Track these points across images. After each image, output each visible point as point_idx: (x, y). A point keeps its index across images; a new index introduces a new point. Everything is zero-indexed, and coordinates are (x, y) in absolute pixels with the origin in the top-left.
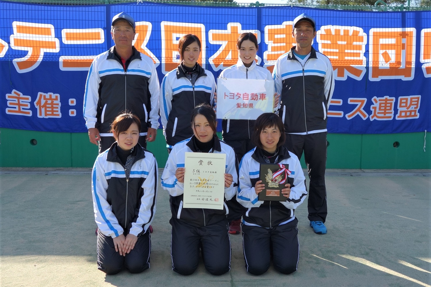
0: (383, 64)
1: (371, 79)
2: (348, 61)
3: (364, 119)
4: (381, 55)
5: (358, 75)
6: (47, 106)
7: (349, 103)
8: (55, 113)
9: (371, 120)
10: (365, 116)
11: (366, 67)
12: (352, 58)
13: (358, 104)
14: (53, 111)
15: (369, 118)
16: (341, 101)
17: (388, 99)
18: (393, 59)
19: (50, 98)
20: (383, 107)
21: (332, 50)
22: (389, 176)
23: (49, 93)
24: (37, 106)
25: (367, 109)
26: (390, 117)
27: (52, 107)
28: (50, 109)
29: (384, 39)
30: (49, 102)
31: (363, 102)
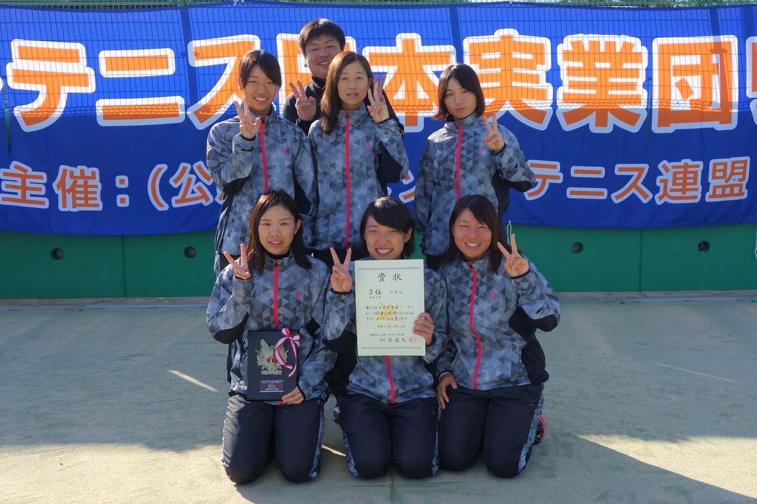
0: (679, 102)
1: (656, 129)
2: (615, 99)
3: (645, 201)
5: (633, 123)
6: (77, 189)
7: (617, 173)
8: (90, 202)
9: (659, 203)
10: (646, 196)
11: (647, 108)
12: (624, 92)
13: (632, 176)
14: (86, 199)
15: (653, 199)
16: (603, 169)
17: (689, 164)
18: (697, 93)
19: (82, 176)
20: (680, 179)
21: (587, 79)
22: (691, 303)
23: (80, 167)
24: (58, 189)
25: (650, 183)
26: (695, 197)
27: (86, 192)
28: (83, 196)
30: (81, 182)
31: (641, 170)
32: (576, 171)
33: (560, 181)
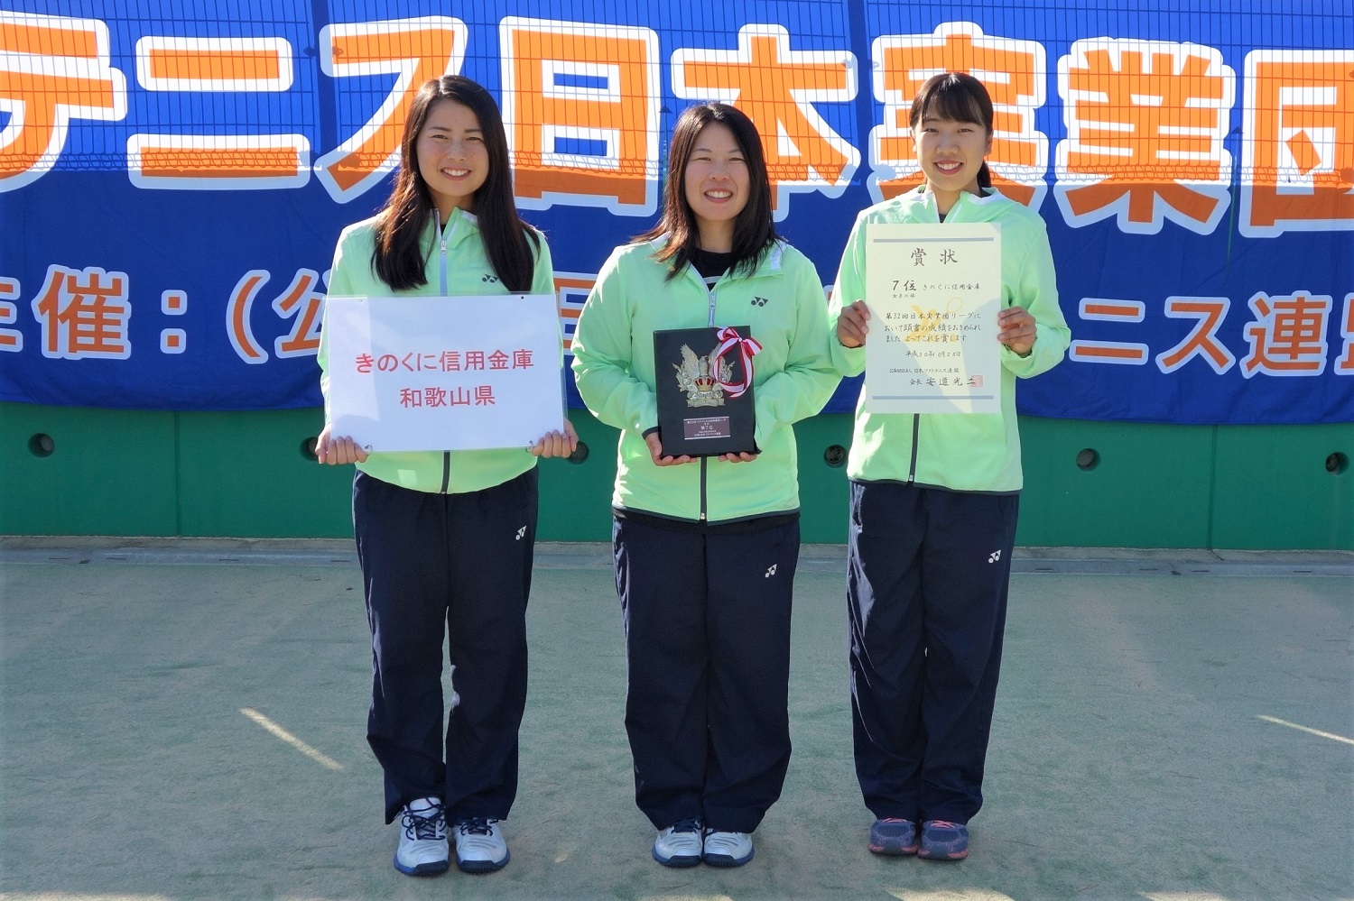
0: (1292, 178)
1: (1247, 229)
2: (1167, 164)
3: (1220, 371)
4: (1285, 144)
5: (1202, 216)
6: (81, 314)
7: (1169, 313)
8: (106, 341)
9: (1247, 374)
10: (1222, 361)
11: (1231, 186)
12: (1184, 156)
13: (1198, 320)
14: (99, 335)
15: (1237, 367)
16: (1141, 306)
17: (1306, 301)
18: (1327, 161)
19: (94, 287)
21: (1114, 127)
22: (1310, 575)
23: (90, 270)
24: (42, 313)
25: (1231, 334)
26: (1315, 365)
27: (99, 321)
28: (91, 328)
29: (1298, 90)
30: (89, 300)
31: (1215, 310)
32: (1089, 308)
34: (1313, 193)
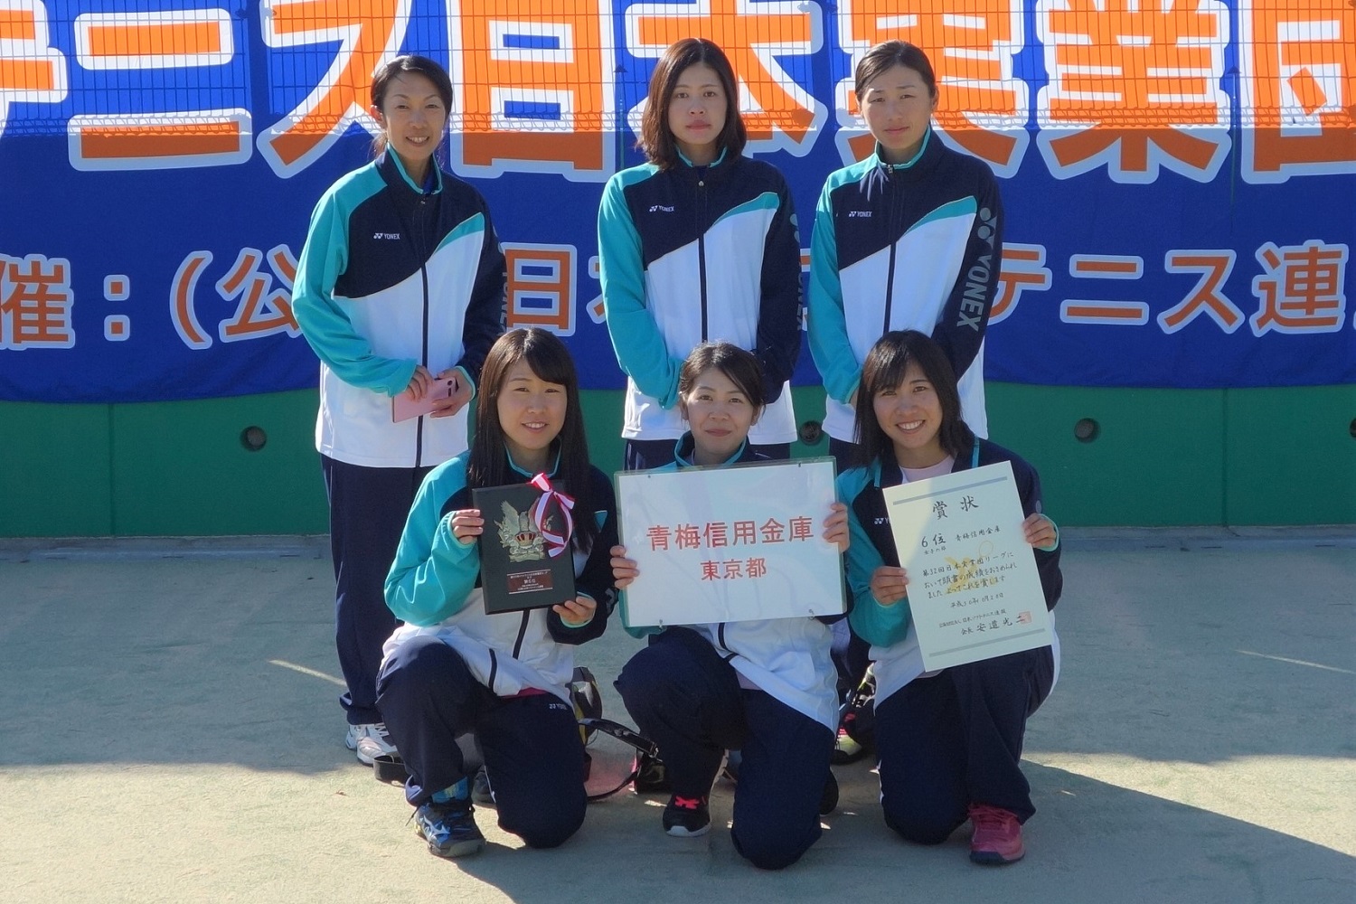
0: (1297, 119)
1: (1251, 175)
2: (1159, 108)
3: (1229, 329)
4: (1285, 81)
5: (1201, 163)
6: (24, 303)
7: (1170, 268)
8: (50, 330)
9: (1258, 332)
10: (1230, 318)
11: (1231, 130)
12: (1176, 98)
13: (1201, 275)
14: (43, 324)
15: (1246, 325)
16: (1138, 261)
17: (1319, 251)
18: (1333, 98)
19: (36, 275)
20: (1301, 281)
21: (1096, 70)
23: (31, 257)
25: (1239, 290)
26: (1332, 321)
27: (42, 310)
28: (35, 317)
30: (32, 288)
31: (1220, 263)
32: (1080, 265)
33: (1046, 286)
34: (1321, 134)
